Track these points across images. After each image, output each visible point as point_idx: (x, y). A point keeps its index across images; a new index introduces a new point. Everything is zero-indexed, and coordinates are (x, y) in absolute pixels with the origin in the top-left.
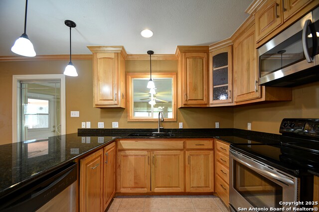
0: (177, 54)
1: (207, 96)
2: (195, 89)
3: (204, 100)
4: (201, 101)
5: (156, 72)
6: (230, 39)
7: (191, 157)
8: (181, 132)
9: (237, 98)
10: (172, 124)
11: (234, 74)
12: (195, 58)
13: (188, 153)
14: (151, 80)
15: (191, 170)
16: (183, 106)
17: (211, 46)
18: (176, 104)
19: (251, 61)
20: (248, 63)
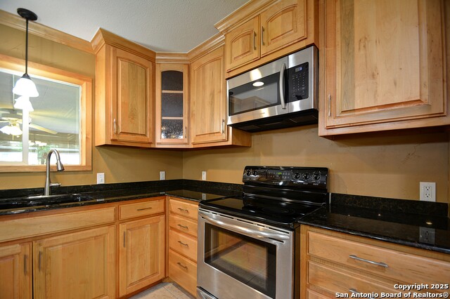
0: (96, 43)
1: (152, 130)
2: (133, 116)
3: (148, 136)
4: (143, 137)
5: (39, 62)
6: (187, 55)
7: (130, 232)
8: (101, 190)
9: (195, 139)
10: (81, 176)
11: (192, 105)
12: (132, 63)
13: (123, 228)
14: (26, 76)
15: (129, 255)
16: (110, 143)
17: (159, 54)
18: (90, 137)
19: (215, 93)
20: (212, 94)
